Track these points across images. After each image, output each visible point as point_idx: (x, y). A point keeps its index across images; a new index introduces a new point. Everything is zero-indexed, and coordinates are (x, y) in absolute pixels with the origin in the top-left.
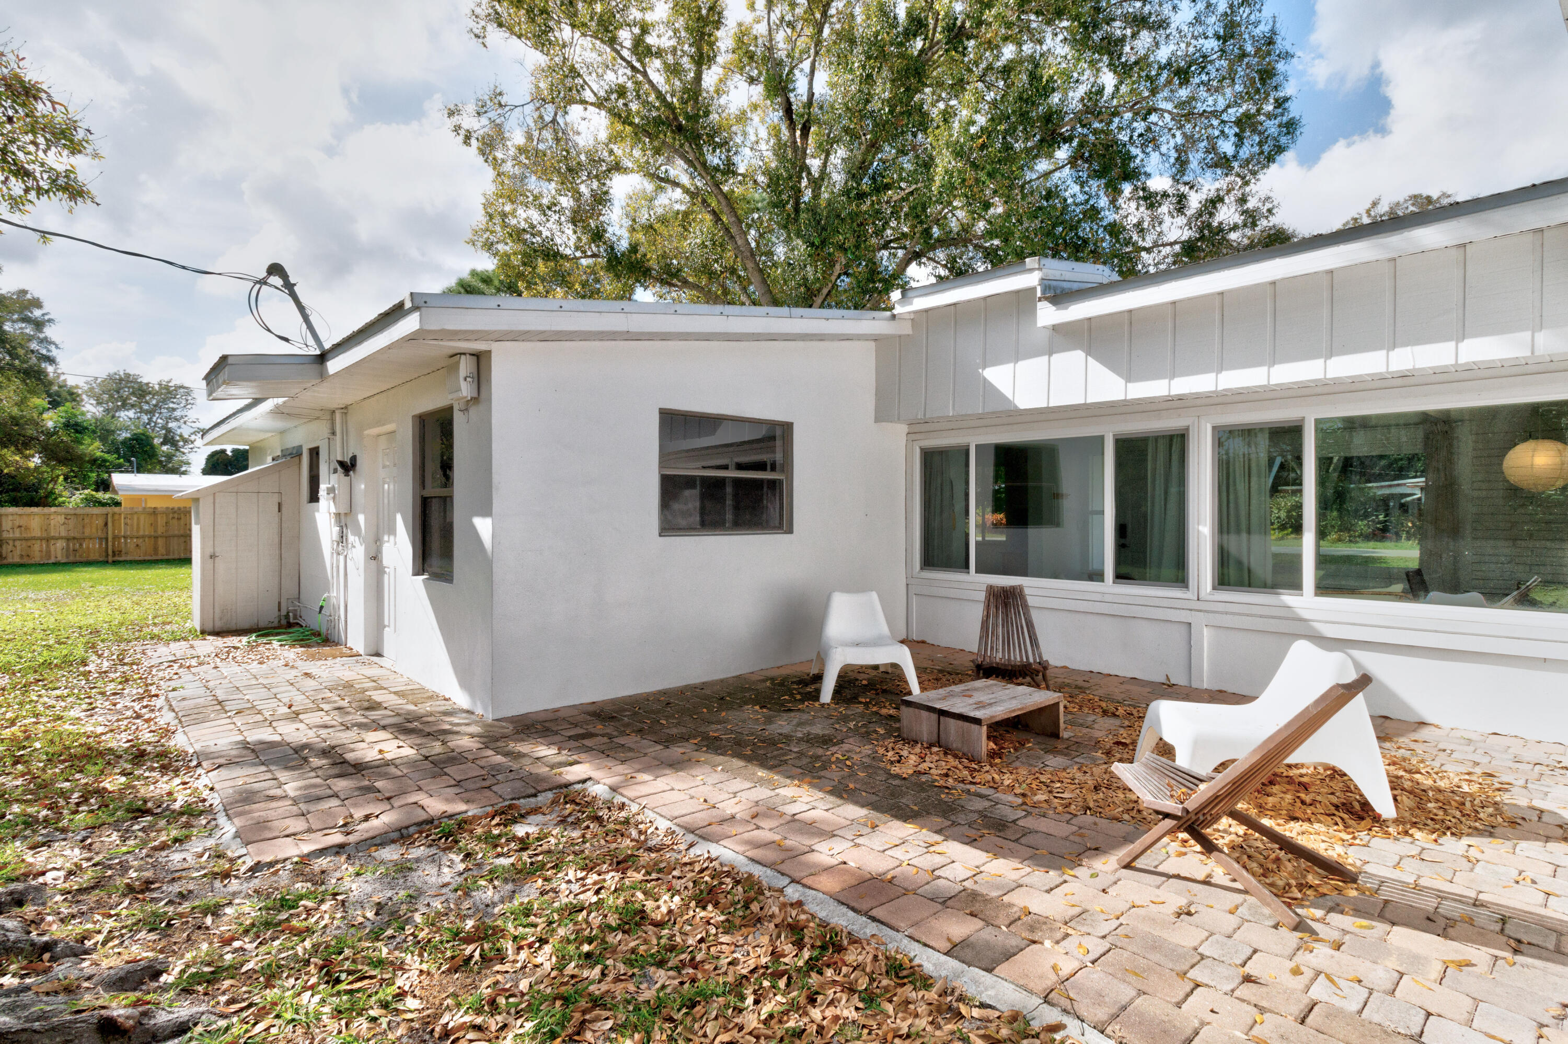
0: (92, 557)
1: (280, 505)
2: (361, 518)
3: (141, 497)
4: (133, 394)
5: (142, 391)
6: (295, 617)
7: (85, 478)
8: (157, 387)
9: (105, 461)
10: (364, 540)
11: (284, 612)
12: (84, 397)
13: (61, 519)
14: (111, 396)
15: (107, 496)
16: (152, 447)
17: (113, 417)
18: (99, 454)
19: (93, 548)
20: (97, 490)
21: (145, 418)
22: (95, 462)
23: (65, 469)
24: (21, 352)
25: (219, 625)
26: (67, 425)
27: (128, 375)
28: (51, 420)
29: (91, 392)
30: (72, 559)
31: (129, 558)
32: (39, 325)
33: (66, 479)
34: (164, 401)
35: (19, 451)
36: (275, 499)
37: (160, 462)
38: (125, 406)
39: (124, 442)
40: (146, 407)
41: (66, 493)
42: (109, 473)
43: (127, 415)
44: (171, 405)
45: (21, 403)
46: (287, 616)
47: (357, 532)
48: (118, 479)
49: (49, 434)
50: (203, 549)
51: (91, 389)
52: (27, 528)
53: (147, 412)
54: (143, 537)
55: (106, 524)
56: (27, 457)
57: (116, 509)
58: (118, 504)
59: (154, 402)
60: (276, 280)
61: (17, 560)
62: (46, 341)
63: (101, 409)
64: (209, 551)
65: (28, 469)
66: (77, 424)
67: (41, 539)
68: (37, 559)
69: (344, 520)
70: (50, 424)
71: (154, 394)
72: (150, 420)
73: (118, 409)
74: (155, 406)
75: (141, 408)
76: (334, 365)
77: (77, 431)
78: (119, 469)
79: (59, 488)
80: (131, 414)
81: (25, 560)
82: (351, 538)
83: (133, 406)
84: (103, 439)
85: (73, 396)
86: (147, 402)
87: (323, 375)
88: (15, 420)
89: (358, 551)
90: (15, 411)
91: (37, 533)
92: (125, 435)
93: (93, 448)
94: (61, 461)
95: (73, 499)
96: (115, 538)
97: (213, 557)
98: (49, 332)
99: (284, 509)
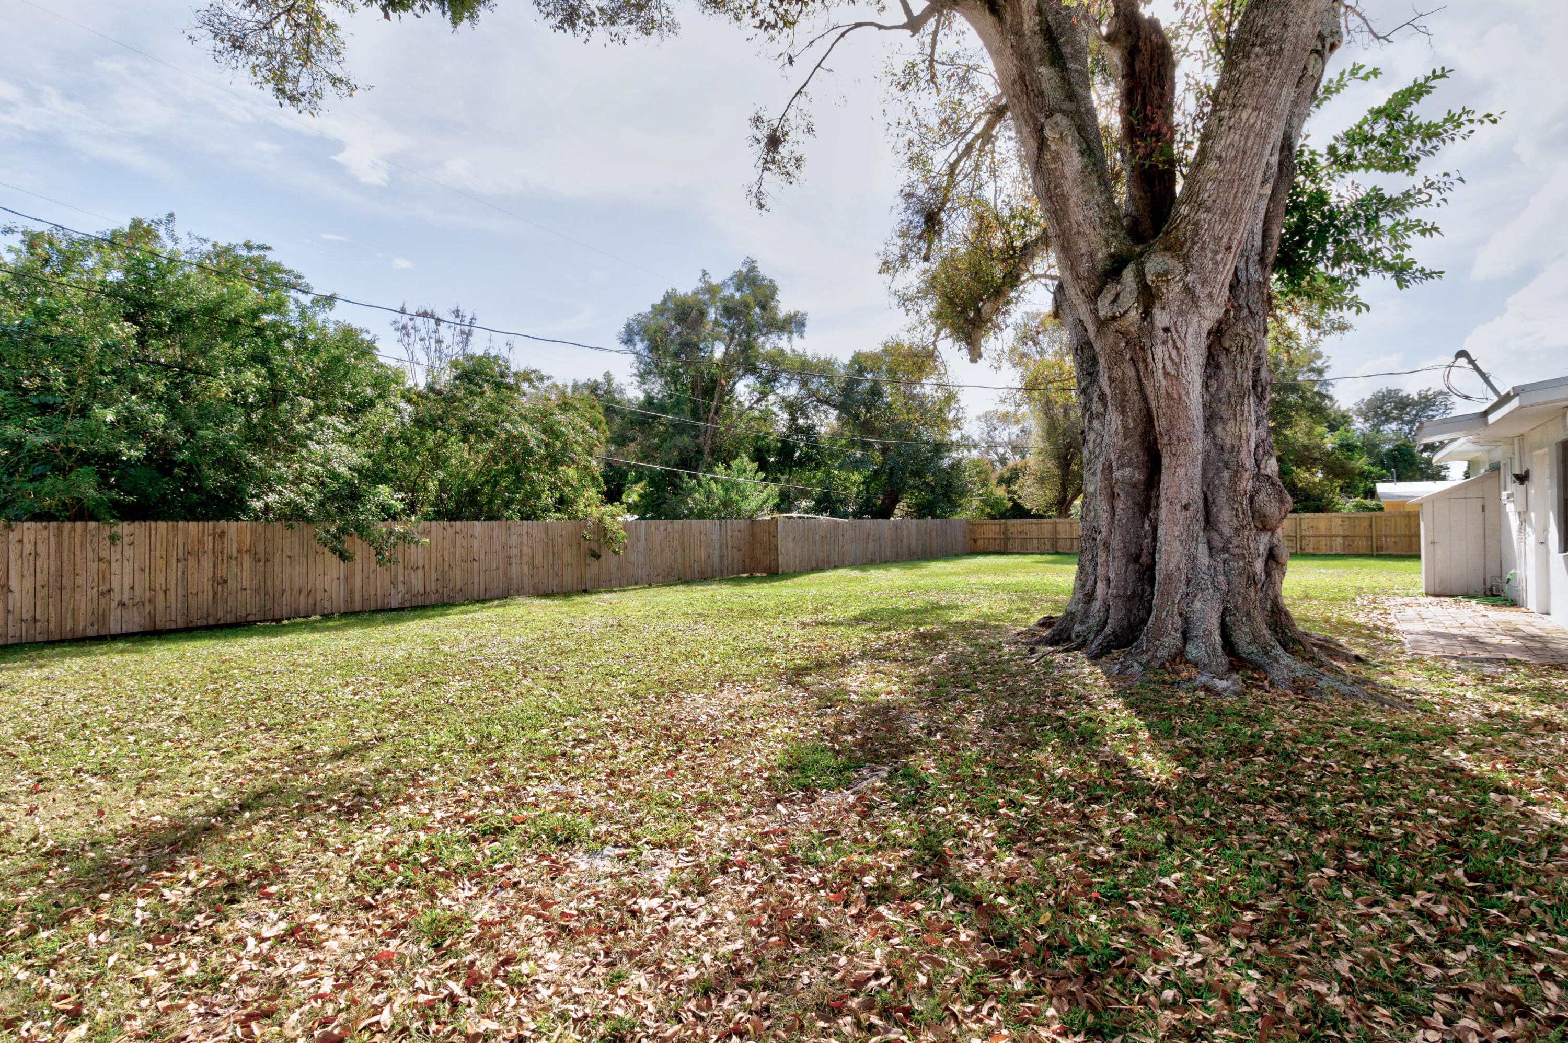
0: (1361, 551)
1: (1483, 507)
2: (1533, 515)
3: (1400, 502)
4: (1395, 408)
5: (1403, 404)
6: (1498, 590)
7: (1356, 487)
8: (1416, 398)
9: (1371, 473)
10: (1534, 531)
11: (1488, 586)
12: (1354, 417)
13: (1339, 521)
14: (1376, 412)
15: (1374, 502)
16: (1412, 455)
17: (1378, 431)
18: (1366, 467)
19: (1362, 544)
20: (1365, 498)
21: (1406, 428)
22: (1363, 475)
23: (1341, 482)
24: (1309, 394)
25: (1438, 590)
26: (1341, 446)
27: (1389, 391)
28: (1330, 442)
29: (1360, 413)
30: (1347, 552)
31: (1389, 553)
32: (1320, 372)
33: (1341, 489)
34: (1423, 409)
35: (1308, 470)
36: (1480, 502)
37: (1421, 469)
38: (1388, 419)
39: (1389, 453)
40: (1407, 418)
41: (1342, 501)
42: (1374, 483)
43: (1390, 428)
44: (1431, 413)
45: (1309, 434)
46: (1491, 589)
47: (1531, 526)
48: (1382, 488)
49: (1329, 455)
50: (1426, 538)
51: (1360, 409)
52: (1317, 528)
53: (1407, 423)
54: (1400, 536)
55: (1371, 525)
56: (1313, 474)
57: (1378, 513)
58: (1381, 509)
59: (1414, 412)
60: (1463, 361)
61: (1311, 551)
62: (1326, 383)
63: (1368, 425)
64: (1430, 539)
65: (1314, 483)
66: (1348, 445)
67: (1325, 536)
68: (1324, 551)
69: (1523, 515)
70: (1329, 446)
71: (1414, 404)
72: (1411, 430)
73: (1383, 423)
74: (1416, 415)
75: (1402, 419)
76: (1492, 418)
77: (1349, 450)
78: (1382, 479)
79: (1336, 498)
80: (1394, 426)
81: (1316, 552)
82: (1528, 530)
83: (1395, 419)
84: (1370, 453)
85: (1345, 419)
86: (1408, 414)
87: (1486, 424)
88: (1306, 448)
89: (1531, 539)
90: (1306, 440)
91: (1323, 531)
92: (1388, 447)
93: (1362, 462)
94: (1337, 476)
95: (1348, 505)
96: (1379, 537)
97: (1433, 543)
98: (1327, 376)
99: (1487, 510)
